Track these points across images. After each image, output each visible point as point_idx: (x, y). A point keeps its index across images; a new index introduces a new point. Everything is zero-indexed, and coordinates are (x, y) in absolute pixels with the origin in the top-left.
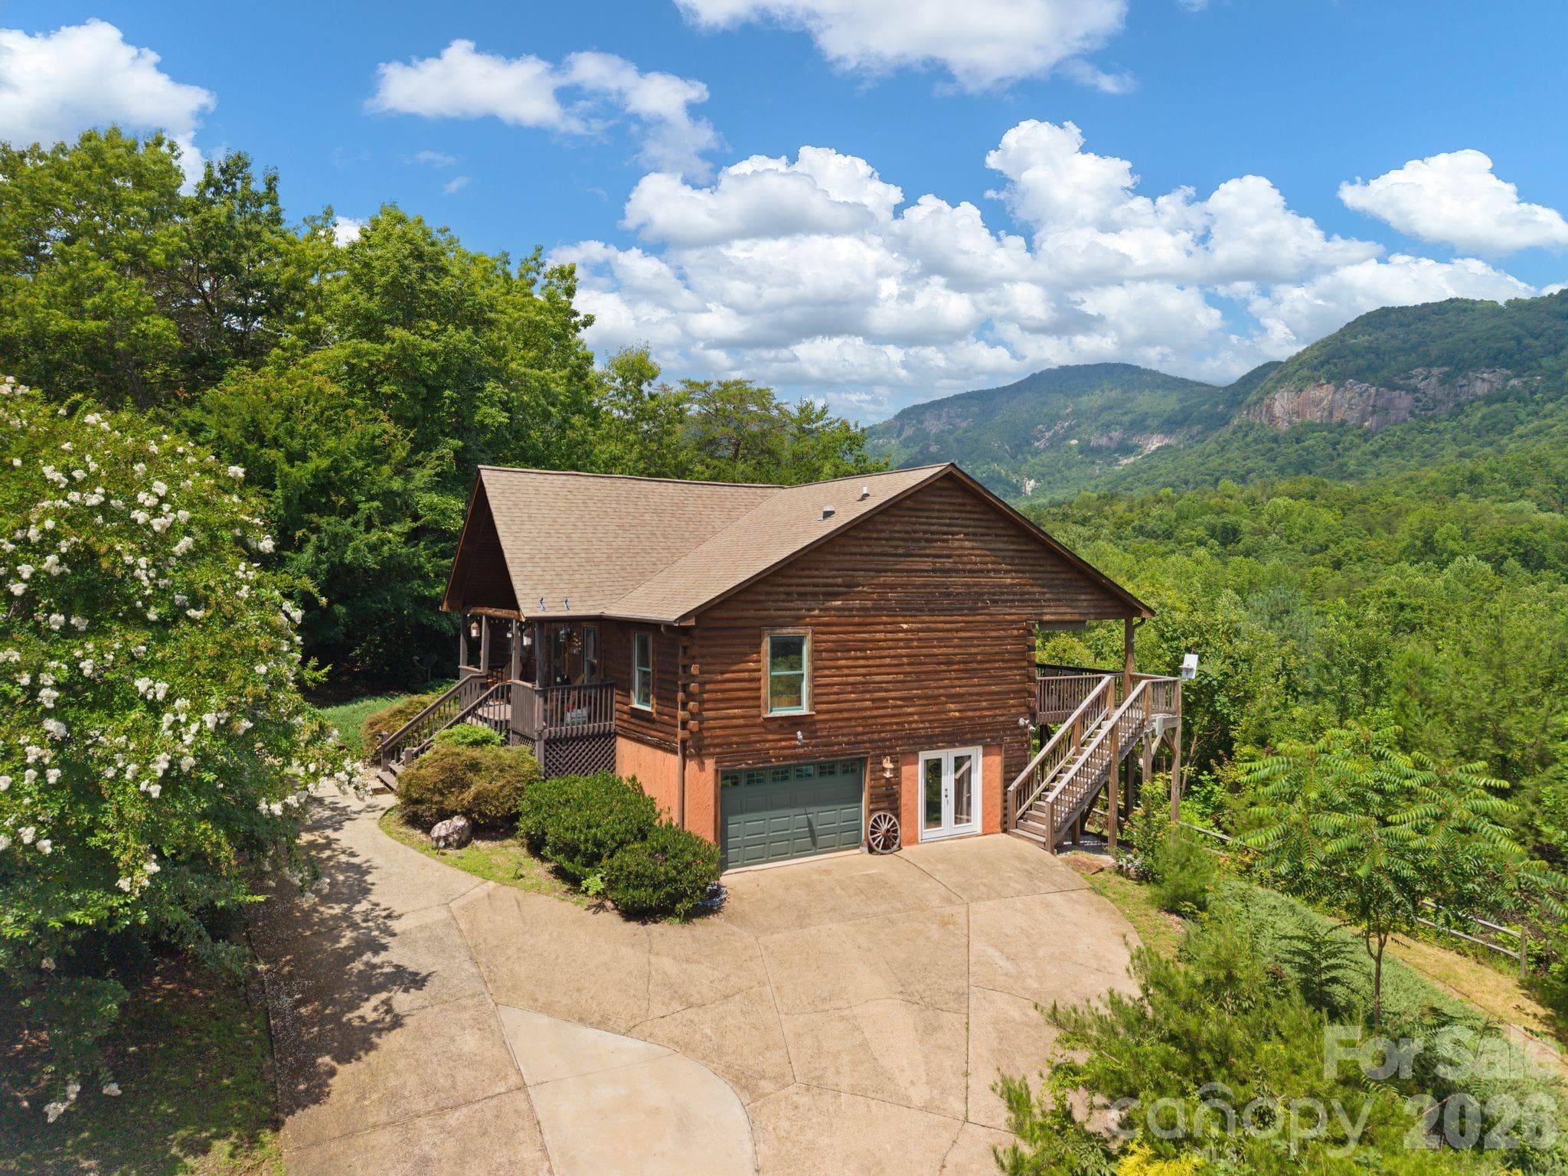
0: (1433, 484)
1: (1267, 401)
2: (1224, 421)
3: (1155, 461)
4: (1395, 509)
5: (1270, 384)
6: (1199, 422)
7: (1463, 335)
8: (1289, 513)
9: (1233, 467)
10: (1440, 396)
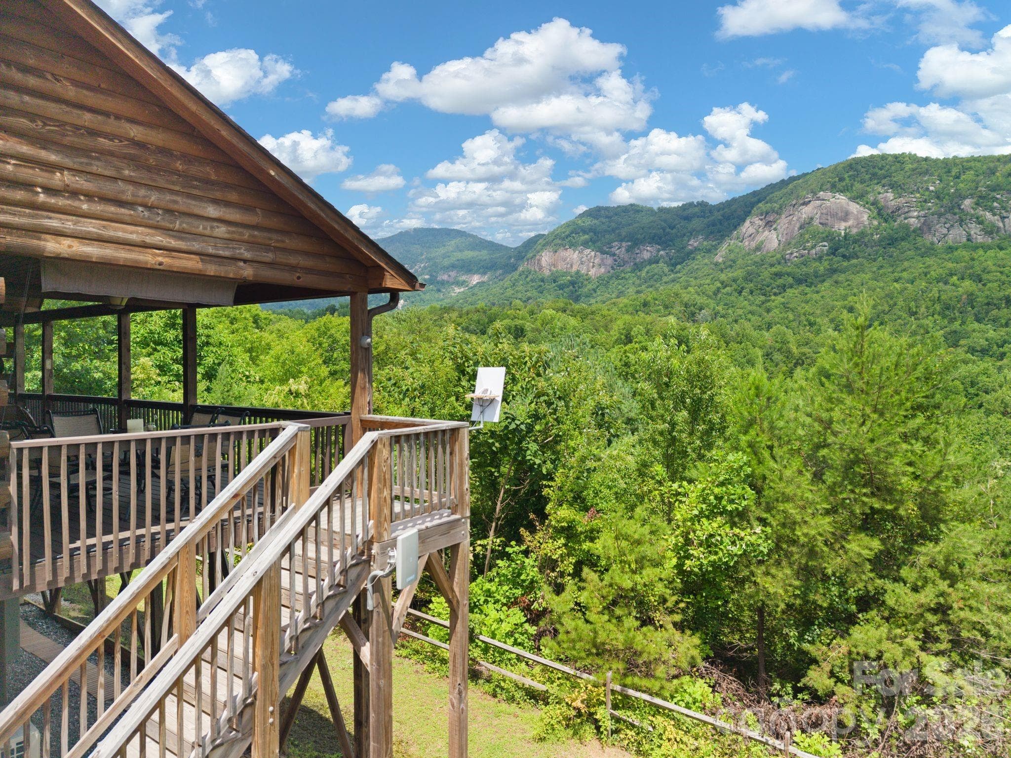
0: (626, 306)
1: (538, 257)
2: (514, 268)
3: (476, 290)
4: (609, 318)
5: (539, 247)
6: (501, 268)
7: (636, 225)
8: (553, 319)
9: (520, 295)
10: (626, 259)
